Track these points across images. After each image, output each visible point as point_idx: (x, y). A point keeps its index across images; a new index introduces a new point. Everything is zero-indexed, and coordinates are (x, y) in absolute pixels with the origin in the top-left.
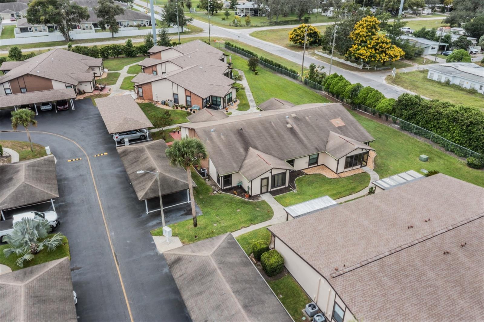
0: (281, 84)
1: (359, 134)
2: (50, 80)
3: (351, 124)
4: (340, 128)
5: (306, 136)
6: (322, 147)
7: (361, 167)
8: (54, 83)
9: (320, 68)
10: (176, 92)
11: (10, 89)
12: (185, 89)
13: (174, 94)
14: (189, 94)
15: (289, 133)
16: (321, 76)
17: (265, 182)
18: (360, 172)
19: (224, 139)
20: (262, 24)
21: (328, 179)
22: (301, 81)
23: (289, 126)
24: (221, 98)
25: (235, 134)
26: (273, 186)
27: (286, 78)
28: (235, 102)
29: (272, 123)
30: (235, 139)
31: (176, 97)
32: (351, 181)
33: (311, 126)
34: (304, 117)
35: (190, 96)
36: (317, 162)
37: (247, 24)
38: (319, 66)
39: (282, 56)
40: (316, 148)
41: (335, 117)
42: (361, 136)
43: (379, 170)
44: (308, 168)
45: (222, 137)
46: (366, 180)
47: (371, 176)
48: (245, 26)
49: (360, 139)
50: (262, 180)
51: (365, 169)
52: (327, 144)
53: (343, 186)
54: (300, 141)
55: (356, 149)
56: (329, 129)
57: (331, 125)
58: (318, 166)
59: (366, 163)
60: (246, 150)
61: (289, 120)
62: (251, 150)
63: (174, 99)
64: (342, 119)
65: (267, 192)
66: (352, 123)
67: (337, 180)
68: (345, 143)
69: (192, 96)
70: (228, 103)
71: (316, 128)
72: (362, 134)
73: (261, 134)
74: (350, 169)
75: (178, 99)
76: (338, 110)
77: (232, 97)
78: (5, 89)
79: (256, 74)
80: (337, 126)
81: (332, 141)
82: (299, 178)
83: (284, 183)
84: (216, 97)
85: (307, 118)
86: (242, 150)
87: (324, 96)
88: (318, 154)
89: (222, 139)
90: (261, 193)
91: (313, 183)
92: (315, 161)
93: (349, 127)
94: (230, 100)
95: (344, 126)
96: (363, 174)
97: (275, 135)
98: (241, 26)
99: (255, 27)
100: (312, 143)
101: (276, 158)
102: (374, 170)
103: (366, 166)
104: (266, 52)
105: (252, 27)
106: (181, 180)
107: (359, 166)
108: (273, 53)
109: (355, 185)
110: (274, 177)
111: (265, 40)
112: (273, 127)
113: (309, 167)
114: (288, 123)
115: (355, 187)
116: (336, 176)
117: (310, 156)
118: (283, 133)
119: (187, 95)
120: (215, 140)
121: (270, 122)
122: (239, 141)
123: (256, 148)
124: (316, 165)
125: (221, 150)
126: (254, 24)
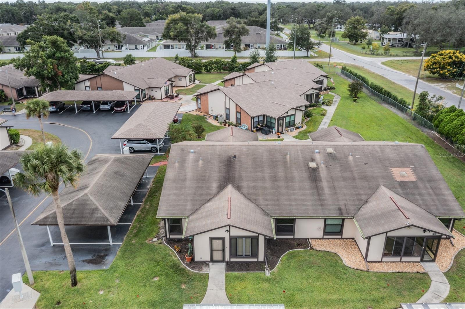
0: (378, 115)
1: (436, 201)
2: (122, 82)
3: (429, 181)
4: (403, 184)
5: (332, 185)
6: (352, 209)
7: (422, 261)
8: (125, 85)
9: (435, 99)
10: (228, 107)
11: (89, 87)
12: (236, 104)
13: (226, 108)
14: (239, 110)
15: (305, 175)
16: (434, 110)
17: (217, 244)
18: (415, 271)
19: (200, 165)
20: (405, 54)
21: (344, 267)
22: (410, 116)
23: (312, 165)
24: (275, 119)
25: (221, 162)
26: (234, 254)
27: (393, 110)
28: (298, 128)
29: (288, 157)
30: (216, 169)
31: (228, 113)
32: (383, 284)
33: (352, 171)
34: (346, 157)
35: (240, 113)
36: (340, 233)
37: (385, 53)
38: (434, 96)
39: (405, 86)
40: (340, 209)
41: (403, 165)
42: (439, 205)
43: (456, 277)
44: (323, 238)
45: (201, 162)
46: (416, 291)
47: (433, 284)
48: (382, 55)
49: (434, 210)
50: (212, 239)
51: (428, 267)
52: (365, 206)
53: (362, 290)
54: (318, 192)
55: (408, 227)
56: (380, 180)
57: (390, 175)
58: (342, 238)
59: (435, 255)
60: (222, 187)
61: (318, 157)
62: (230, 189)
63: (226, 114)
64: (415, 170)
65: (223, 261)
66: (431, 180)
67: (358, 273)
68: (394, 211)
69: (242, 112)
70: (285, 127)
71: (357, 177)
72: (444, 203)
73: (259, 169)
74: (398, 259)
75: (229, 115)
76: (415, 155)
77: (294, 121)
78: (86, 87)
79: (355, 101)
80: (399, 179)
81: (375, 203)
82: (294, 252)
83: (254, 254)
84: (271, 118)
85: (351, 158)
86: (214, 186)
87: (431, 137)
88: (343, 220)
89: (198, 164)
90: (212, 261)
91: (310, 267)
92: (338, 229)
93: (421, 186)
94: (291, 124)
95: (413, 182)
96: (419, 276)
97: (281, 174)
98: (377, 55)
99: (394, 56)
100: (337, 198)
101: (258, 211)
102: (446, 274)
103: (433, 260)
104: (388, 80)
105: (391, 56)
106: (103, 211)
107: (418, 259)
108: (395, 82)
109: (385, 295)
110: (234, 240)
111: (397, 69)
112: (285, 162)
113: (325, 237)
114: (313, 160)
115: (382, 298)
116: (363, 266)
117: (325, 219)
118: (296, 173)
119: (237, 111)
120: (186, 165)
121: (286, 155)
122: (220, 172)
123: (238, 188)
124: (340, 237)
125: (185, 180)
126: (393, 53)
